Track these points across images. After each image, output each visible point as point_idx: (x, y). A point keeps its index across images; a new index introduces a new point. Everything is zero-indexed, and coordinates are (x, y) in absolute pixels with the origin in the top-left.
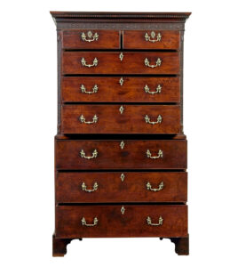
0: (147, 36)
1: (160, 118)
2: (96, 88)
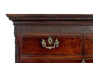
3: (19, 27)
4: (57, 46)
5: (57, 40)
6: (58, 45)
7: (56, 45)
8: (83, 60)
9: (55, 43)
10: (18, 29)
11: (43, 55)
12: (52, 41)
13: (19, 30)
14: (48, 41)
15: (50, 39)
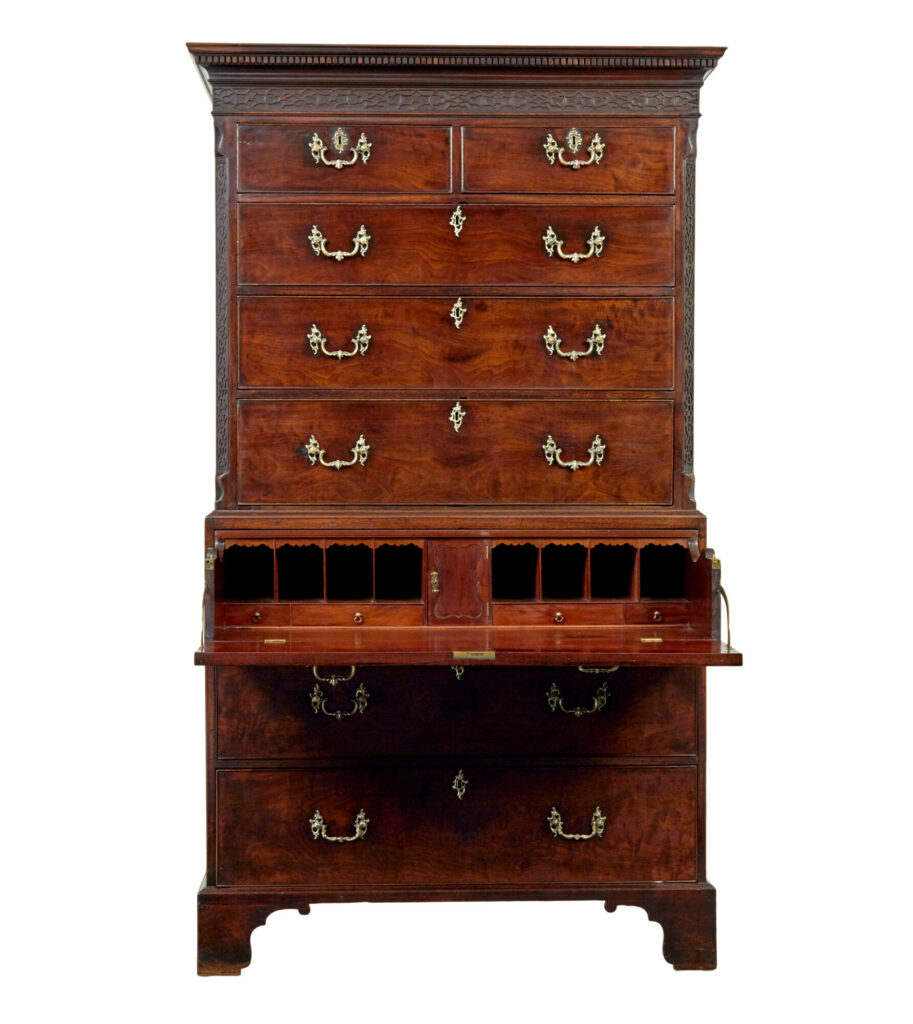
0: (551, 146)
1: (597, 446)
2: (363, 335)
3: (229, 93)
4: (365, 159)
5: (363, 139)
6: (366, 153)
7: (360, 156)
8: (455, 210)
9: (355, 147)
10: (227, 100)
11: (316, 189)
12: (345, 141)
13: (228, 103)
14: (331, 142)
15: (339, 133)
